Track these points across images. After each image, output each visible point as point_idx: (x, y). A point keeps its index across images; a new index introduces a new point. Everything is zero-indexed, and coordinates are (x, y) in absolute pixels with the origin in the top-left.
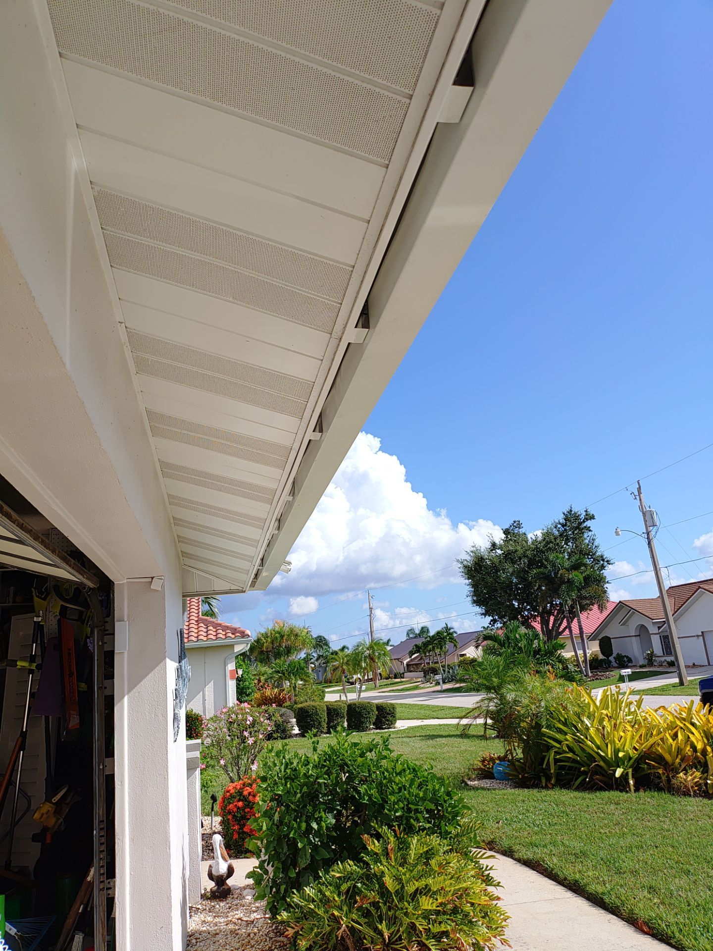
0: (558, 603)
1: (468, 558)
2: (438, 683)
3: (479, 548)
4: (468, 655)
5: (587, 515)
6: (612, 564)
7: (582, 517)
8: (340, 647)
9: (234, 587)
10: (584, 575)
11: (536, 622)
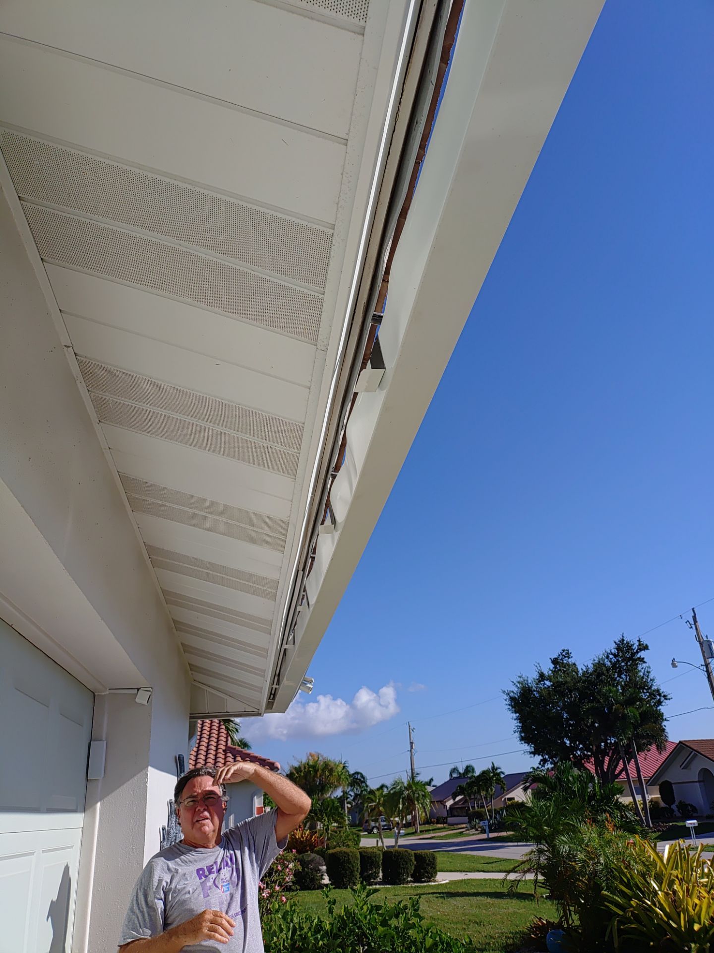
0: (613, 742)
1: (515, 689)
2: (483, 831)
3: (526, 678)
4: (516, 800)
5: (640, 645)
6: (669, 699)
7: (635, 647)
8: (378, 786)
9: (249, 709)
10: (640, 711)
11: (589, 763)
